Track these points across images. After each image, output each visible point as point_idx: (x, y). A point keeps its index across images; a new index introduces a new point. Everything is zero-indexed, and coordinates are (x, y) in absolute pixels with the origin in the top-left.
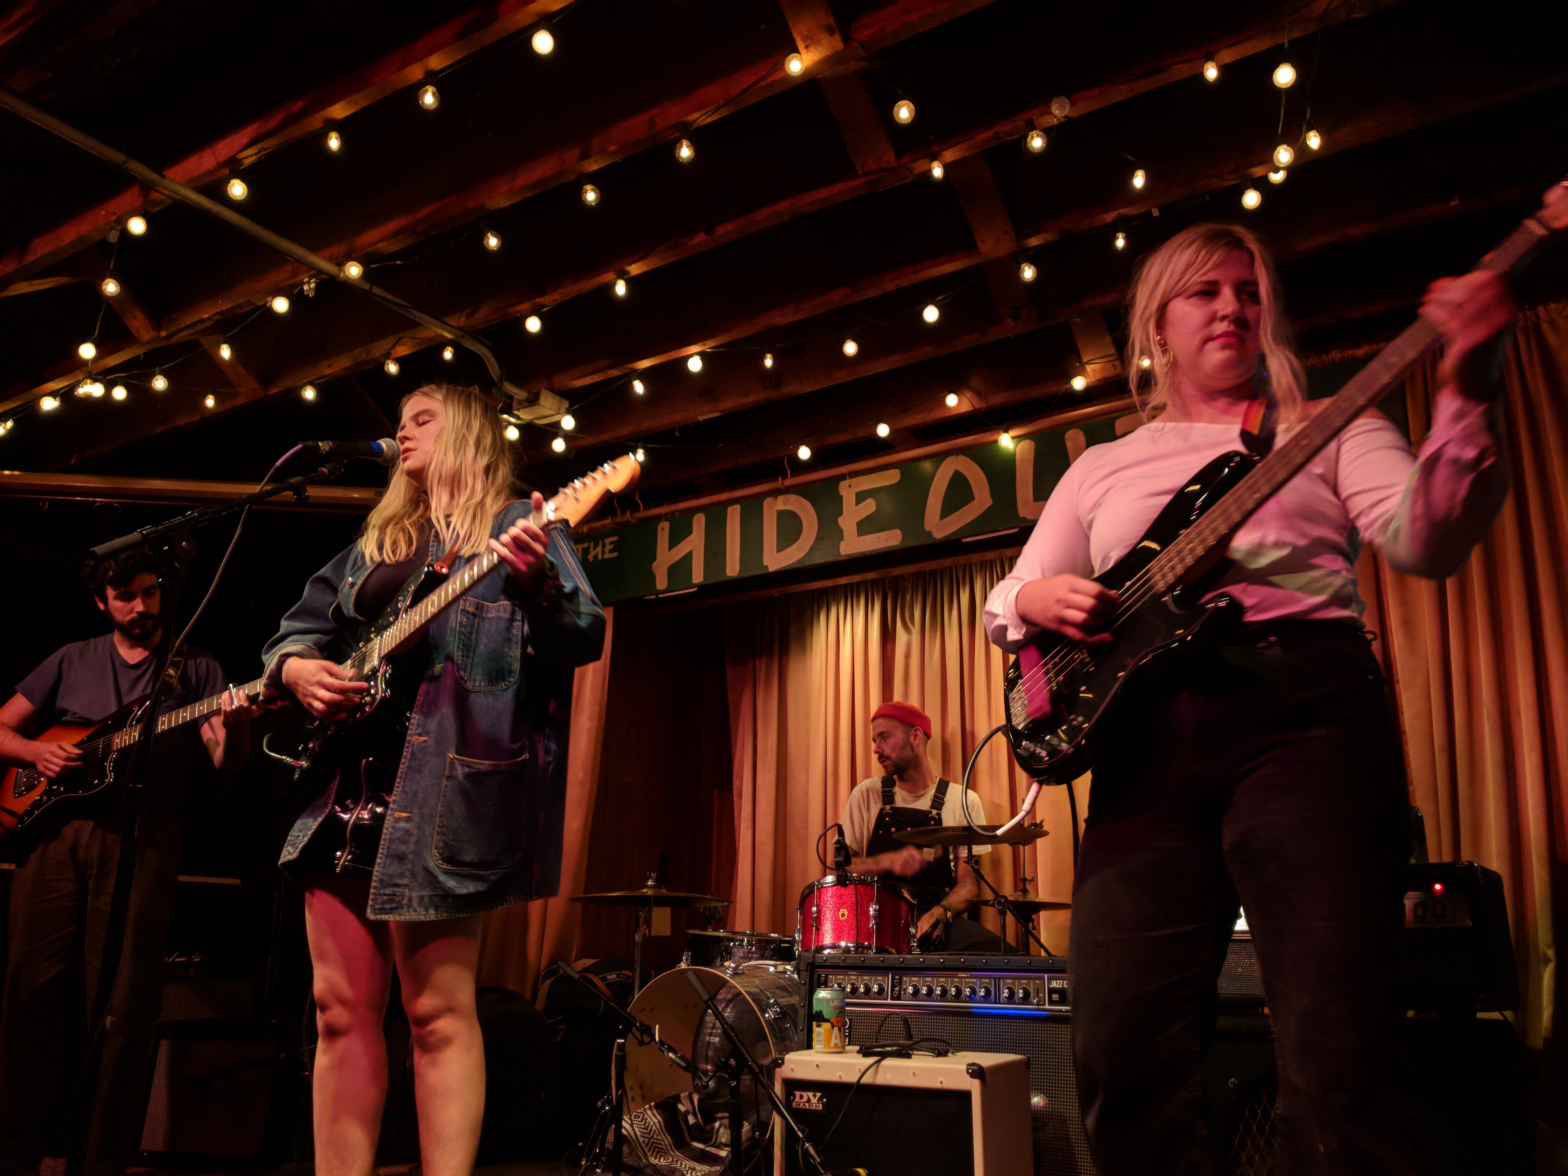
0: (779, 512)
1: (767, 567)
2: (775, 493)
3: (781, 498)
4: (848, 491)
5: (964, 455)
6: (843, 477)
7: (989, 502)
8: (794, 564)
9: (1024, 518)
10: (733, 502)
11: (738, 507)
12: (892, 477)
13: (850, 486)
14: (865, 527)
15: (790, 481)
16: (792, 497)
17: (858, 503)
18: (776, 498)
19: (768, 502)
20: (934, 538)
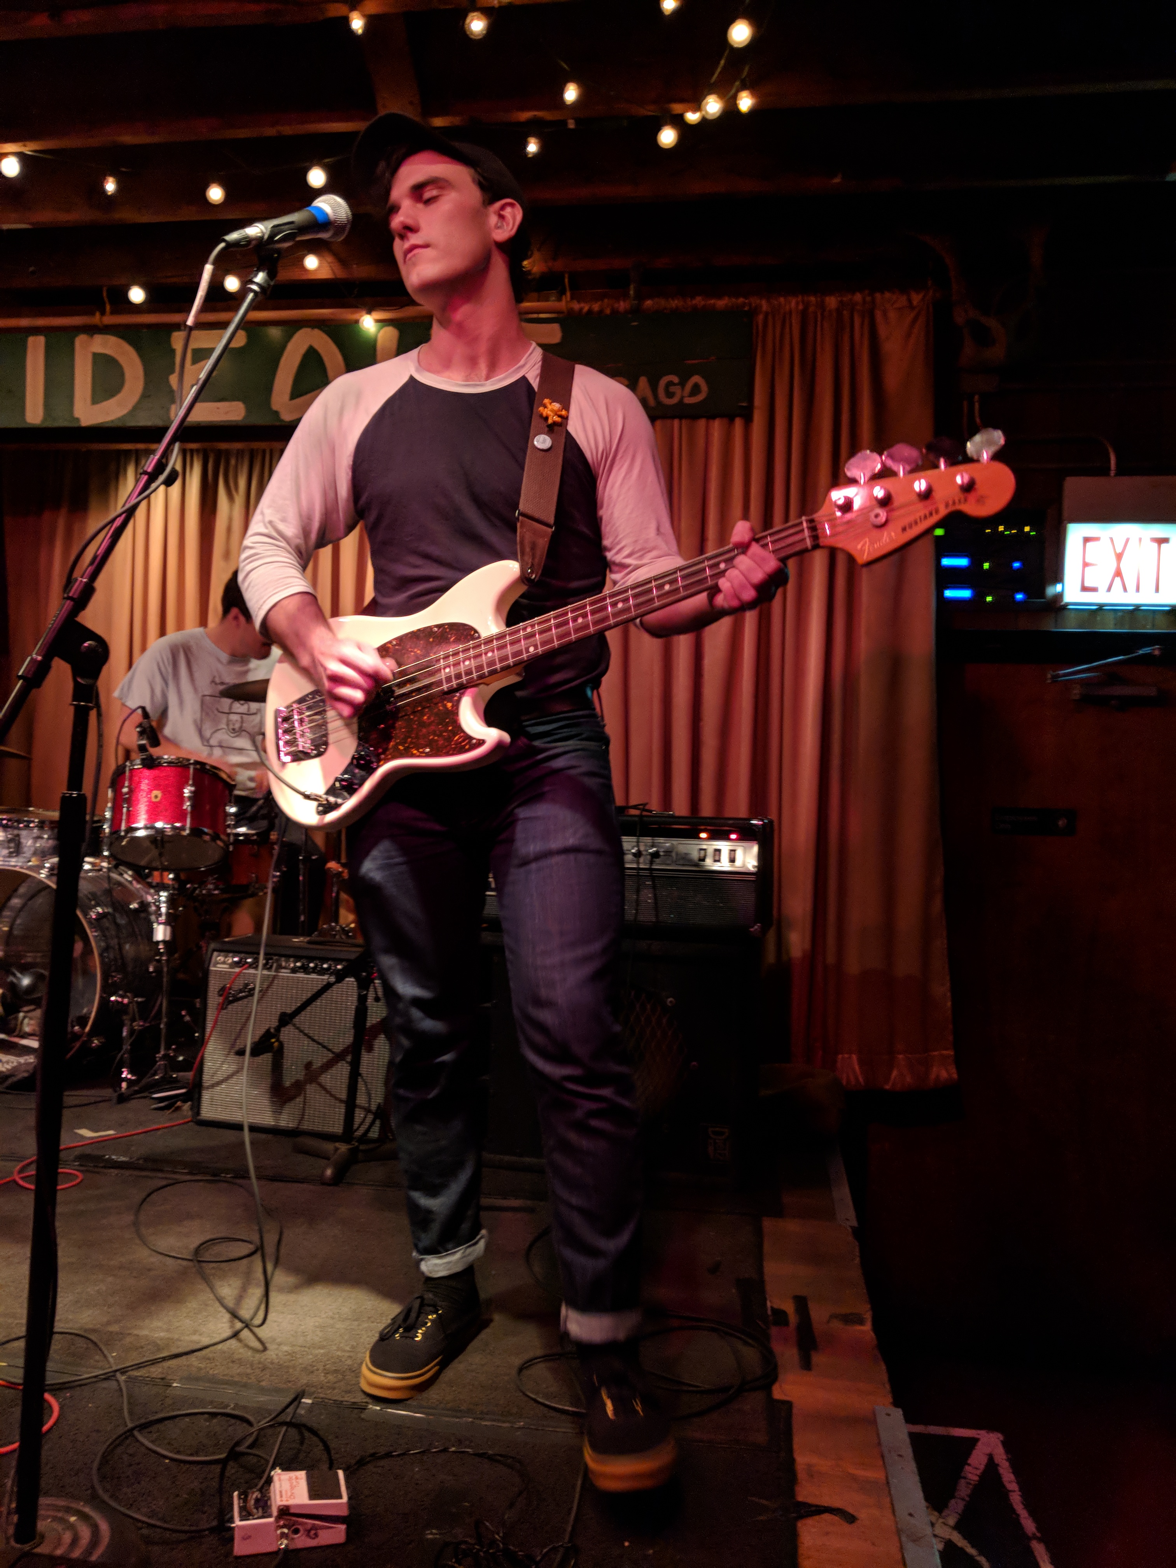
0: (96, 357)
1: (78, 419)
2: (92, 330)
3: (98, 339)
4: (182, 344)
5: (321, 329)
6: (176, 327)
8: (112, 421)
10: (36, 331)
11: (41, 340)
13: (185, 340)
15: (109, 320)
16: (112, 340)
17: (194, 361)
18: (92, 336)
19: (80, 340)
20: (282, 421)
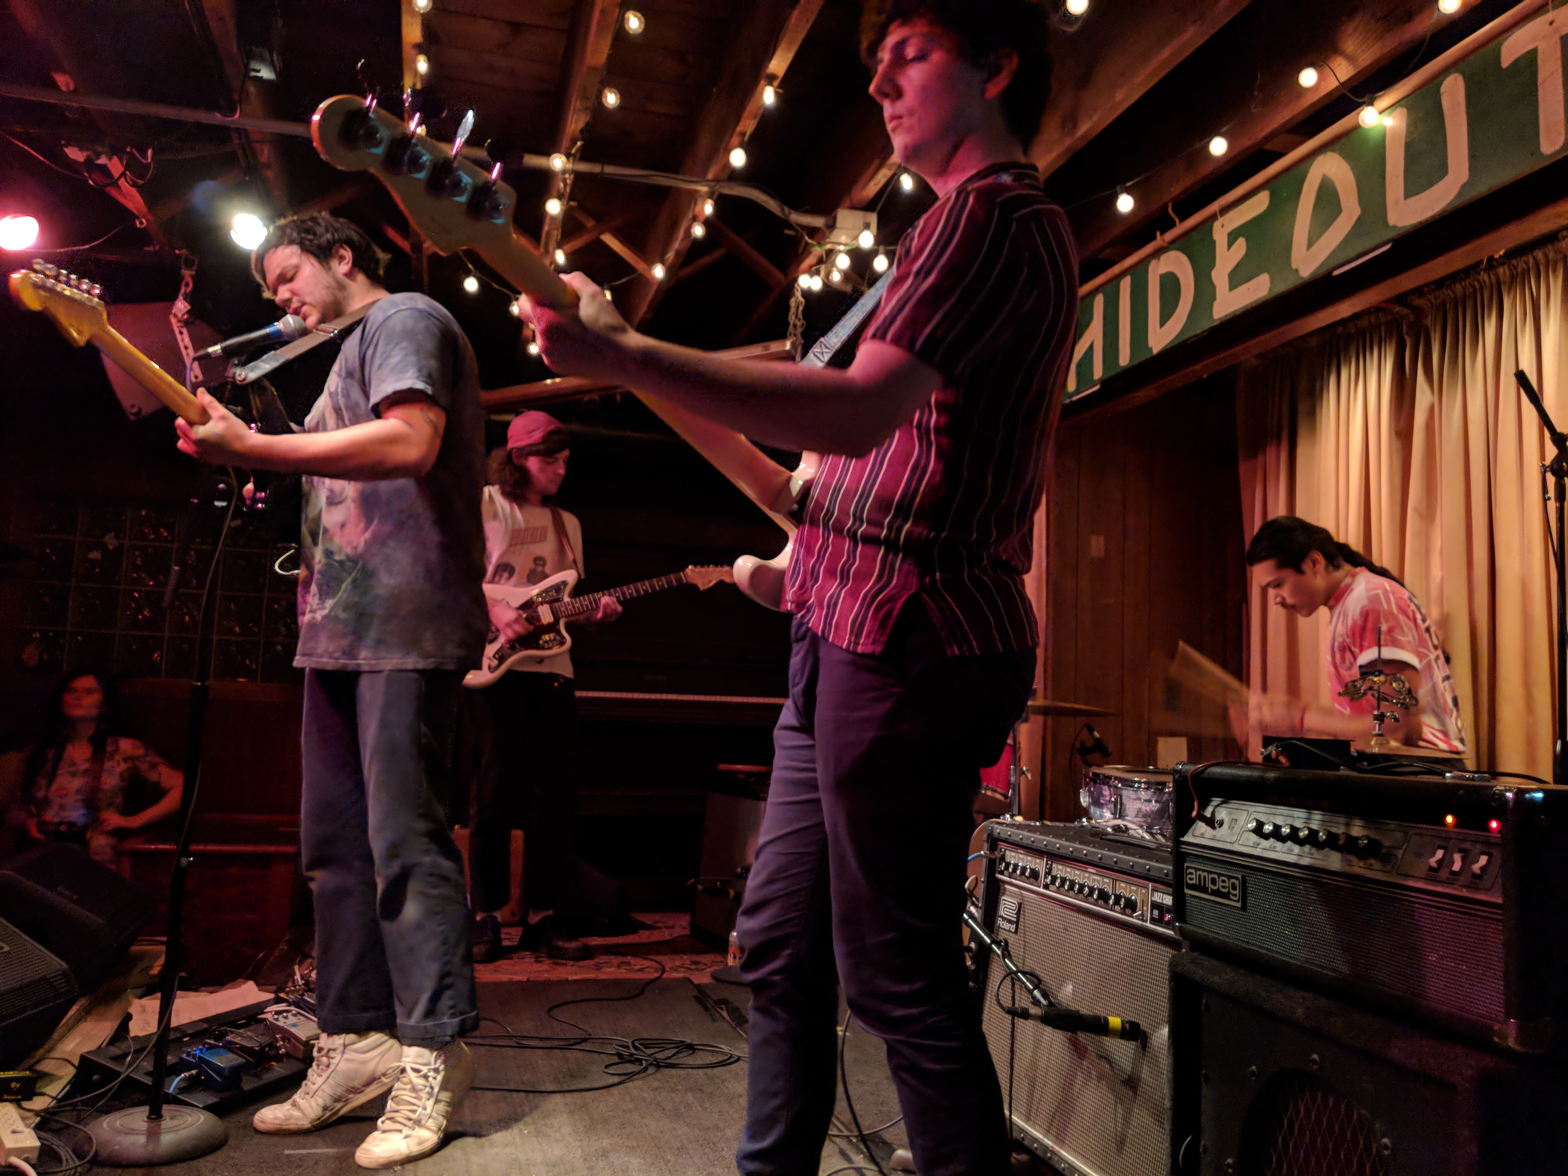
0: (1161, 277)
1: (1151, 350)
2: (1157, 253)
3: (1164, 257)
4: (1220, 232)
5: (1332, 151)
6: (1213, 218)
7: (1357, 212)
8: (1172, 341)
9: (1394, 227)
10: (1125, 273)
11: (1128, 281)
12: (1260, 203)
13: (1223, 226)
14: (1237, 278)
16: (1172, 255)
17: (1230, 245)
18: (1159, 259)
19: (1152, 267)
20: (1302, 278)
